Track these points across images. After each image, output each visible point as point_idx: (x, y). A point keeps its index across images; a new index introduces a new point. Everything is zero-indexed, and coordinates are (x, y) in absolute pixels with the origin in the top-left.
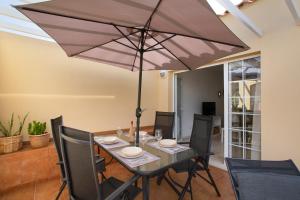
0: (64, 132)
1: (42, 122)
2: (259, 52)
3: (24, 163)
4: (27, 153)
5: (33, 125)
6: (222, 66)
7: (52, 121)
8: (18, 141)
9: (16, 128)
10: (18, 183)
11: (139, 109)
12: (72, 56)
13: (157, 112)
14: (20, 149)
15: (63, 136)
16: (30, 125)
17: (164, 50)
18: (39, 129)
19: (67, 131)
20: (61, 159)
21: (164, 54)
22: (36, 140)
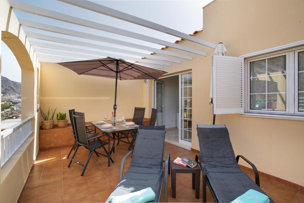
0: (74, 114)
1: (64, 113)
2: (191, 70)
3: (55, 135)
4: (56, 130)
5: (59, 115)
6: (178, 76)
7: (70, 111)
8: (52, 123)
9: (50, 117)
10: (53, 145)
11: (115, 105)
12: (80, 74)
13: (135, 108)
14: (53, 128)
15: (75, 116)
16: (58, 115)
17: (134, 69)
18: (62, 117)
19: (76, 113)
20: (74, 130)
21: (134, 71)
22: (61, 123)
